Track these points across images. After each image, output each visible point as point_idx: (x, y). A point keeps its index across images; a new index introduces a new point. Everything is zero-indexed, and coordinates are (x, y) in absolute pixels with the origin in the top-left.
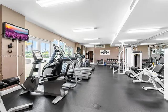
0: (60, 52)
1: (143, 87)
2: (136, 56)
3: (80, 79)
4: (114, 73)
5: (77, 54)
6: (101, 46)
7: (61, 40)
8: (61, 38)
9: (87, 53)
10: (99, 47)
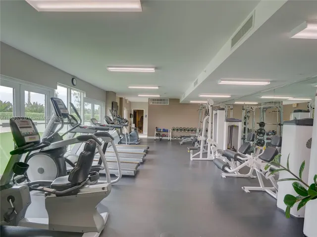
0: (70, 117)
1: (244, 188)
2: (231, 128)
3: (116, 177)
4: (192, 159)
5: (111, 118)
6: (161, 100)
7: (75, 83)
8: (74, 79)
9: (131, 114)
10: (158, 103)
